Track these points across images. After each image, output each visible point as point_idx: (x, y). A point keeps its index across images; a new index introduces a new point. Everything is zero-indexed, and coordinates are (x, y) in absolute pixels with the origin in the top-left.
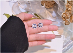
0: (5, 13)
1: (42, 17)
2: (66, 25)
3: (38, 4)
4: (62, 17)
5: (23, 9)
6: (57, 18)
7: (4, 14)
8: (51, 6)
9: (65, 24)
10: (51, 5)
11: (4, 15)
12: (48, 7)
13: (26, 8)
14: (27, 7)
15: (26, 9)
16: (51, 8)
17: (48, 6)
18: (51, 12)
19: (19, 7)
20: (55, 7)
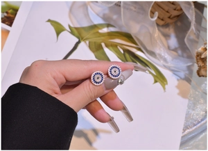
0: (52, 19)
1: (142, 44)
2: (200, 76)
3: (135, 8)
4: (198, 56)
5: (98, 15)
6: (180, 52)
7: (49, 21)
8: (169, 21)
9: (198, 74)
10: (169, 18)
11: (49, 23)
12: (162, 23)
13: (104, 15)
14: (107, 12)
15: (104, 18)
16: (166, 25)
17: (162, 20)
18: (167, 36)
19: (87, 8)
20: (179, 24)
